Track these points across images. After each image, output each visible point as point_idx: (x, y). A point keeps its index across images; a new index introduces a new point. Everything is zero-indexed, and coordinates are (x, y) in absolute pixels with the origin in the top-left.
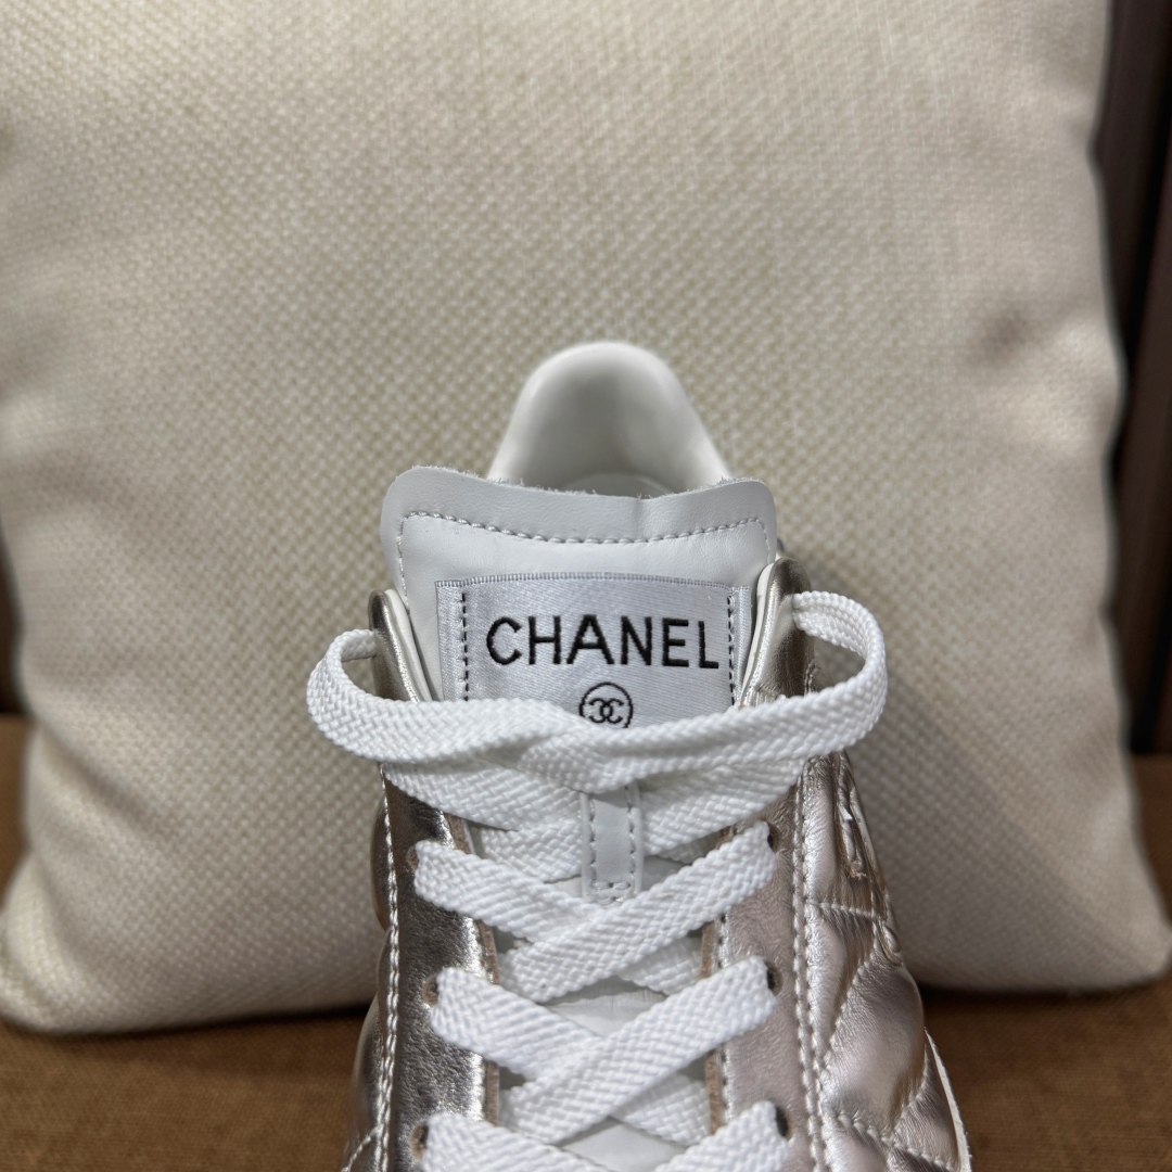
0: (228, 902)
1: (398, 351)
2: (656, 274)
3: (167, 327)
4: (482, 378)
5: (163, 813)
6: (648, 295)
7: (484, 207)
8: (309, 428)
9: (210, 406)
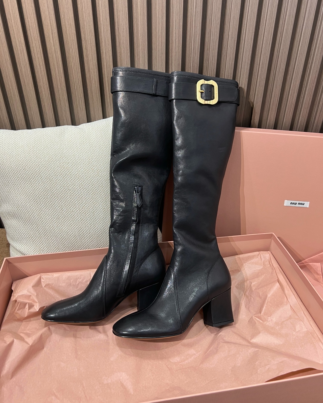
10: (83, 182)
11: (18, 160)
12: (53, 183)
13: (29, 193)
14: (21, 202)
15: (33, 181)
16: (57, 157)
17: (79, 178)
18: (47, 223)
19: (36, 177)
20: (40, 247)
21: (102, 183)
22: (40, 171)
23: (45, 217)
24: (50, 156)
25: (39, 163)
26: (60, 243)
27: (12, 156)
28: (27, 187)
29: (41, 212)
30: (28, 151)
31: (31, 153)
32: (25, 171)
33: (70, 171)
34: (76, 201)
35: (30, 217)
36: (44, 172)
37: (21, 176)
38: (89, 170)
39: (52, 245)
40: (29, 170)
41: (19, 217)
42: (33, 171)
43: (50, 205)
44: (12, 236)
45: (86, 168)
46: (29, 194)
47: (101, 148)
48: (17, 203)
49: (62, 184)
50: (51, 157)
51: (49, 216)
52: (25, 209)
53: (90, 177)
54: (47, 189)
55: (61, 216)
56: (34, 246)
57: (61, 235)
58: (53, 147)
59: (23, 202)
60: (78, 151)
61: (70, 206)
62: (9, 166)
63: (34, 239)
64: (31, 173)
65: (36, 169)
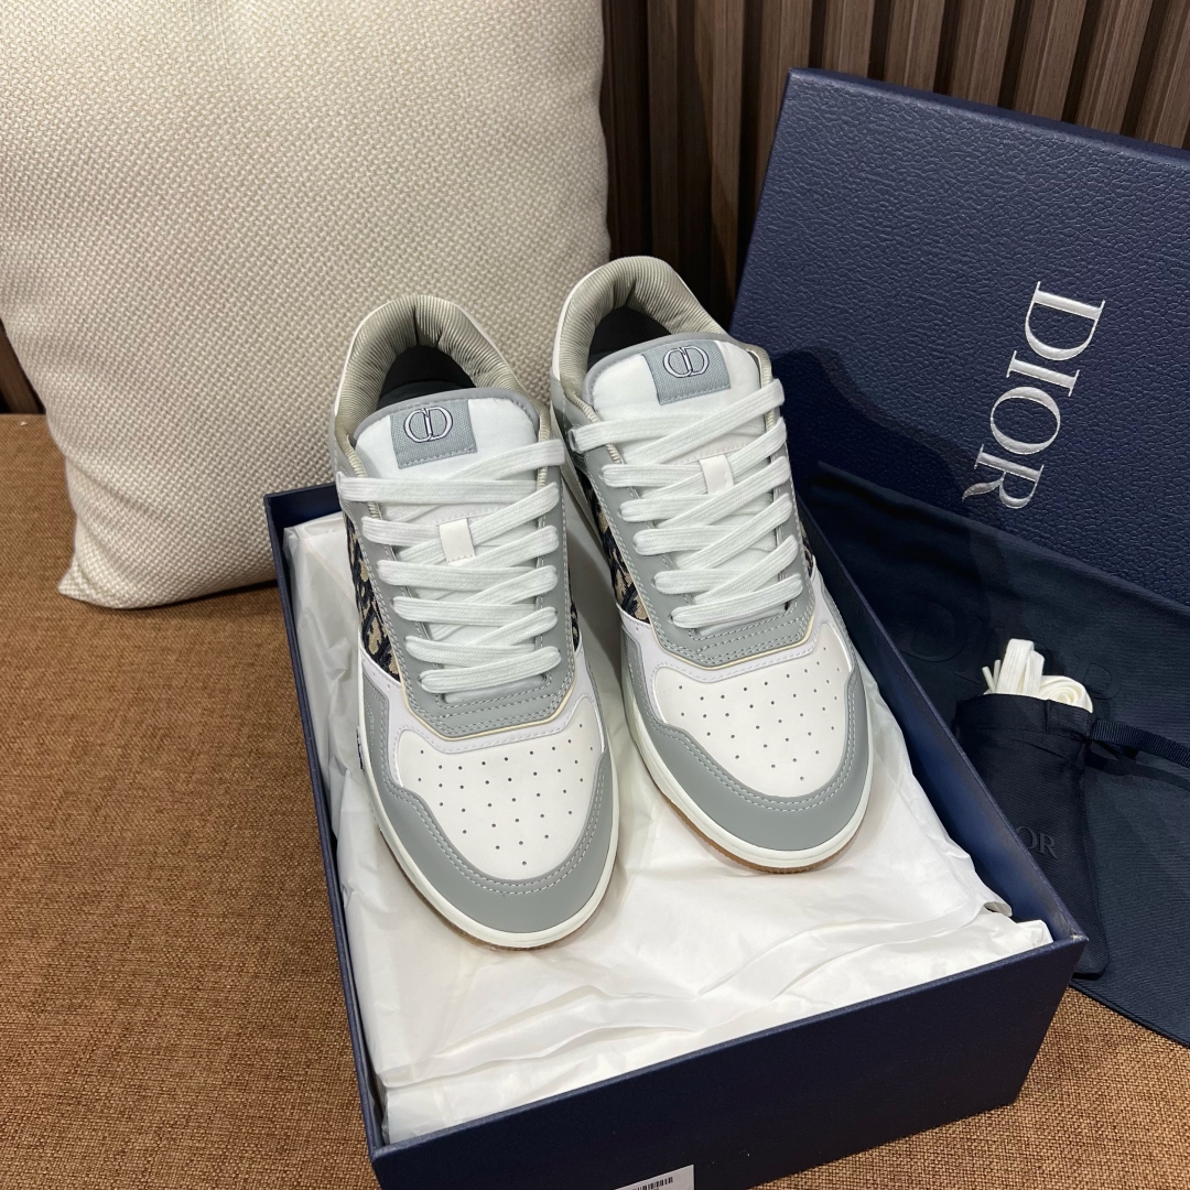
0: (201, 546)
1: (228, 286)
2: (356, 237)
3: (101, 278)
4: (274, 296)
5: (159, 512)
6: (353, 247)
7: (259, 208)
8: (190, 327)
9: (135, 318)
10: (333, 217)
11: (56, 121)
12: (214, 223)
13: (120, 262)
14: (90, 298)
15: (129, 211)
16: (221, 105)
17: (314, 200)
18: (200, 386)
19: (139, 195)
20: (185, 473)
21: (409, 221)
22: (154, 172)
23: (191, 359)
24: (190, 103)
25: (148, 135)
26: (258, 460)
27: (31, 102)
28: (108, 238)
29: (175, 343)
30: (95, 79)
31: (108, 89)
32: (93, 168)
33: (276, 170)
34: (311, 298)
35: (133, 360)
36: (171, 176)
37: (80, 190)
38: (354, 164)
39: (230, 466)
40: (107, 166)
41: (90, 359)
42: (125, 170)
43: (205, 312)
44: (71, 429)
45: (341, 155)
46: (117, 267)
47: (399, 61)
48: (74, 302)
49: (247, 224)
50: (193, 108)
51: (205, 358)
52: (110, 329)
53: (362, 195)
54: (189, 246)
55: (253, 359)
56: (160, 470)
57: (260, 432)
58: (200, 60)
59: (98, 298)
60: (306, 79)
61: (285, 319)
62: (23, 146)
63: (157, 446)
64: (118, 180)
65: (139, 162)
